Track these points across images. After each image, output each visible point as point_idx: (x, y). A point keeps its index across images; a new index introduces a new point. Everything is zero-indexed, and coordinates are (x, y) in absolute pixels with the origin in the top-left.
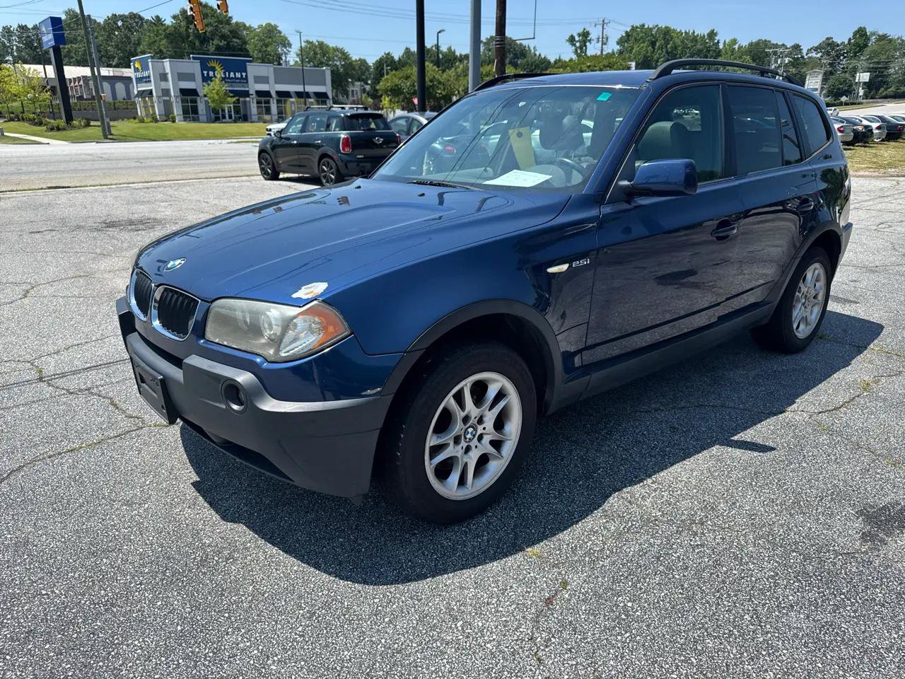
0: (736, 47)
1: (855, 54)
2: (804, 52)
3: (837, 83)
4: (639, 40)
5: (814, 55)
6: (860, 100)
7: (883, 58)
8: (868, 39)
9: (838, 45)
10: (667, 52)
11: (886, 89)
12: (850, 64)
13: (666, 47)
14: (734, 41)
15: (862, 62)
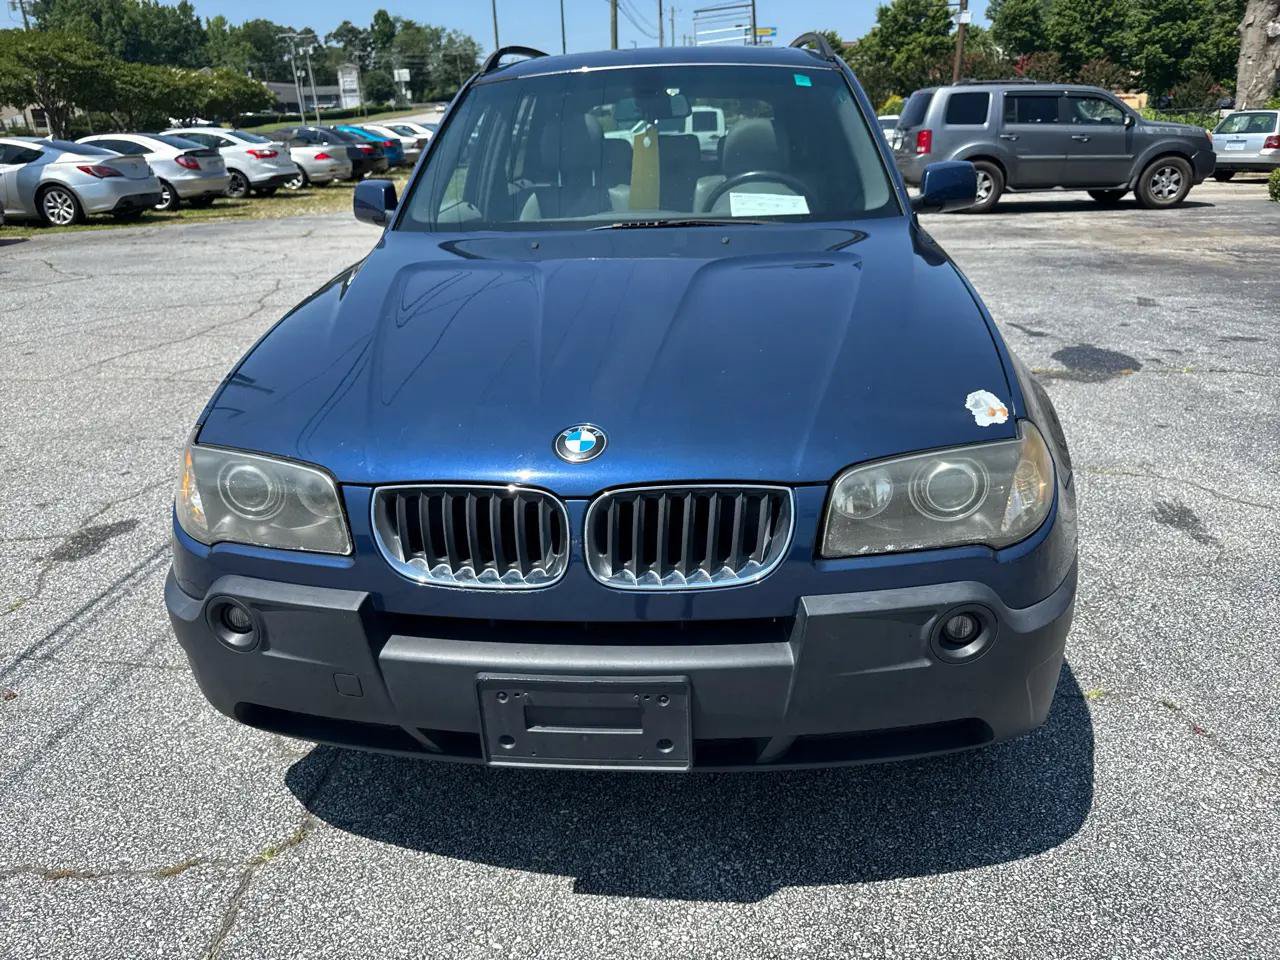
0: (227, 27)
1: (384, 44)
2: (322, 40)
3: (375, 84)
4: (70, 10)
5: (334, 44)
6: (410, 105)
7: (417, 52)
8: (392, 26)
9: (360, 33)
10: (124, 32)
11: (432, 90)
12: (382, 57)
13: (121, 24)
14: (221, 21)
15: (394, 55)
